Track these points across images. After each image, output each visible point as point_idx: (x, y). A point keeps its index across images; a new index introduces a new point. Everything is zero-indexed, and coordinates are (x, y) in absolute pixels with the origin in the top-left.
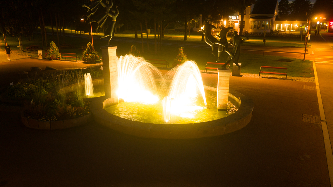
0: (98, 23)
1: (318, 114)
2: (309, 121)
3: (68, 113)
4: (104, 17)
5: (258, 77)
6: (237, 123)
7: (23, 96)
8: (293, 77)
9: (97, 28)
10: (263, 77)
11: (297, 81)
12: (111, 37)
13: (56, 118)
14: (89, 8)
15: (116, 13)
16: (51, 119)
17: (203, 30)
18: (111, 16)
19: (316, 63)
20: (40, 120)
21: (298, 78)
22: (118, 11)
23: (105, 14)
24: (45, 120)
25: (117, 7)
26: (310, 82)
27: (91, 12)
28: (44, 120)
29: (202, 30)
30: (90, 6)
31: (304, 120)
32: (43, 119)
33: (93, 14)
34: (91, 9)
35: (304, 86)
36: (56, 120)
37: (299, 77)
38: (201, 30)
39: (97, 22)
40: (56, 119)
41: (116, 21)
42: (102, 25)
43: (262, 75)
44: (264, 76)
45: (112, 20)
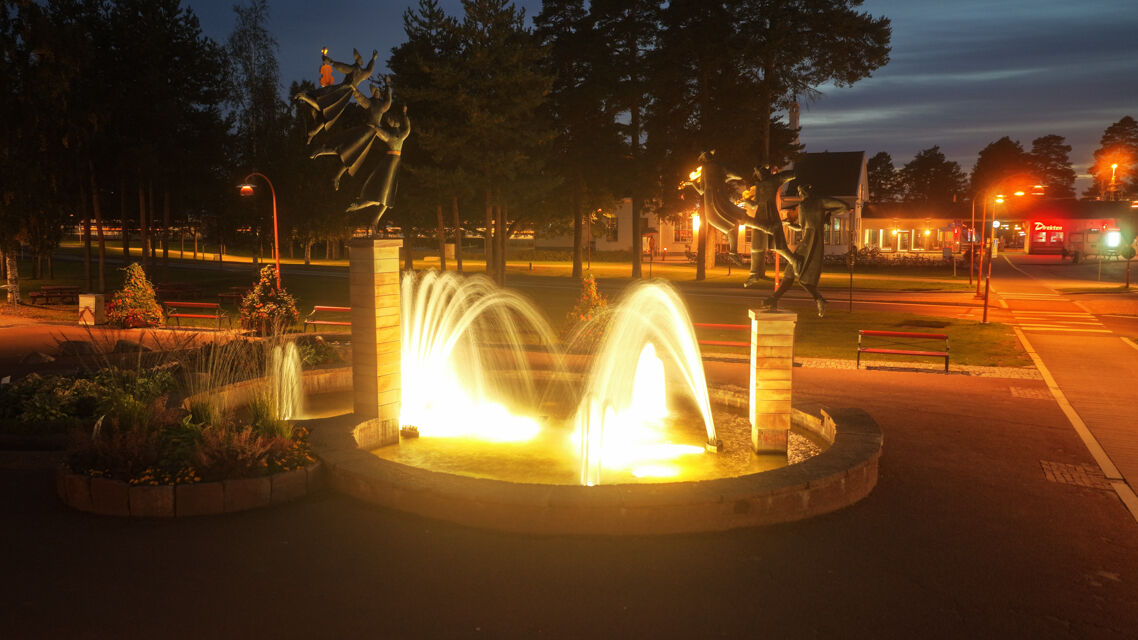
0: (343, 158)
1: (1092, 462)
2: (1069, 478)
3: (240, 457)
4: (363, 140)
5: (855, 368)
6: (843, 481)
7: (52, 418)
8: (966, 365)
9: (337, 173)
10: (869, 368)
11: (983, 375)
12: (381, 206)
13: (196, 475)
14: (315, 105)
15: (403, 129)
16: (178, 479)
17: (699, 181)
18: (384, 138)
19: (1024, 331)
20: (136, 481)
21: (983, 368)
22: (409, 123)
23: (368, 129)
24: (156, 483)
25: (406, 108)
26: (1025, 377)
27: (321, 118)
28: (149, 480)
29: (695, 181)
30: (318, 98)
31: (1050, 477)
32: (147, 477)
33: (327, 125)
34: (324, 110)
35: (1012, 389)
36: (195, 482)
37: (985, 365)
38: (689, 184)
39: (340, 153)
40: (197, 479)
41: (399, 154)
42: (354, 166)
43: (864, 364)
44: (871, 363)
45: (389, 153)
